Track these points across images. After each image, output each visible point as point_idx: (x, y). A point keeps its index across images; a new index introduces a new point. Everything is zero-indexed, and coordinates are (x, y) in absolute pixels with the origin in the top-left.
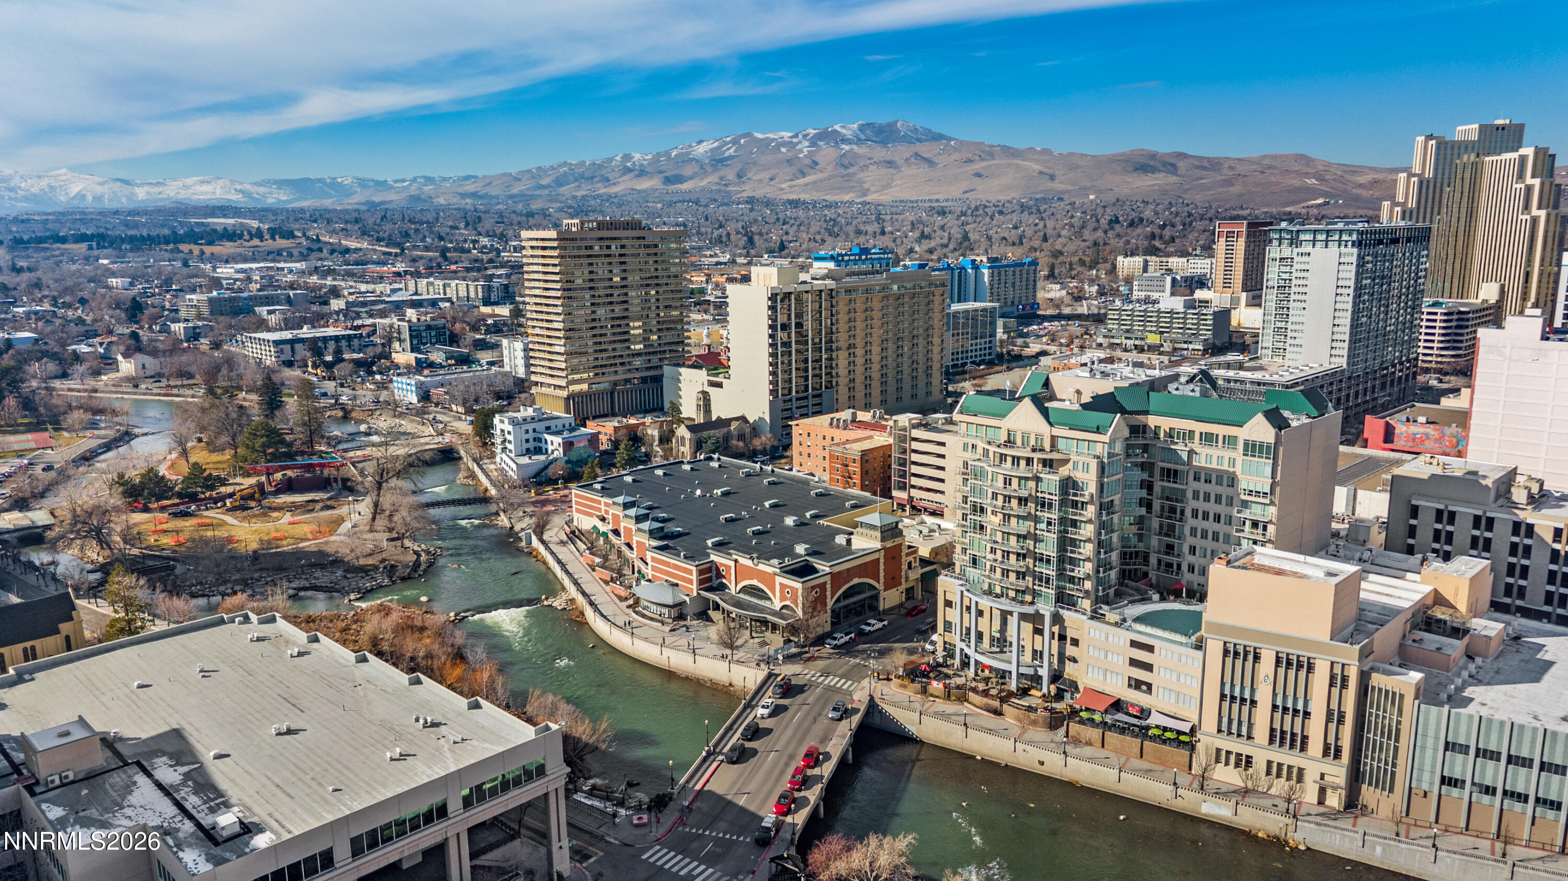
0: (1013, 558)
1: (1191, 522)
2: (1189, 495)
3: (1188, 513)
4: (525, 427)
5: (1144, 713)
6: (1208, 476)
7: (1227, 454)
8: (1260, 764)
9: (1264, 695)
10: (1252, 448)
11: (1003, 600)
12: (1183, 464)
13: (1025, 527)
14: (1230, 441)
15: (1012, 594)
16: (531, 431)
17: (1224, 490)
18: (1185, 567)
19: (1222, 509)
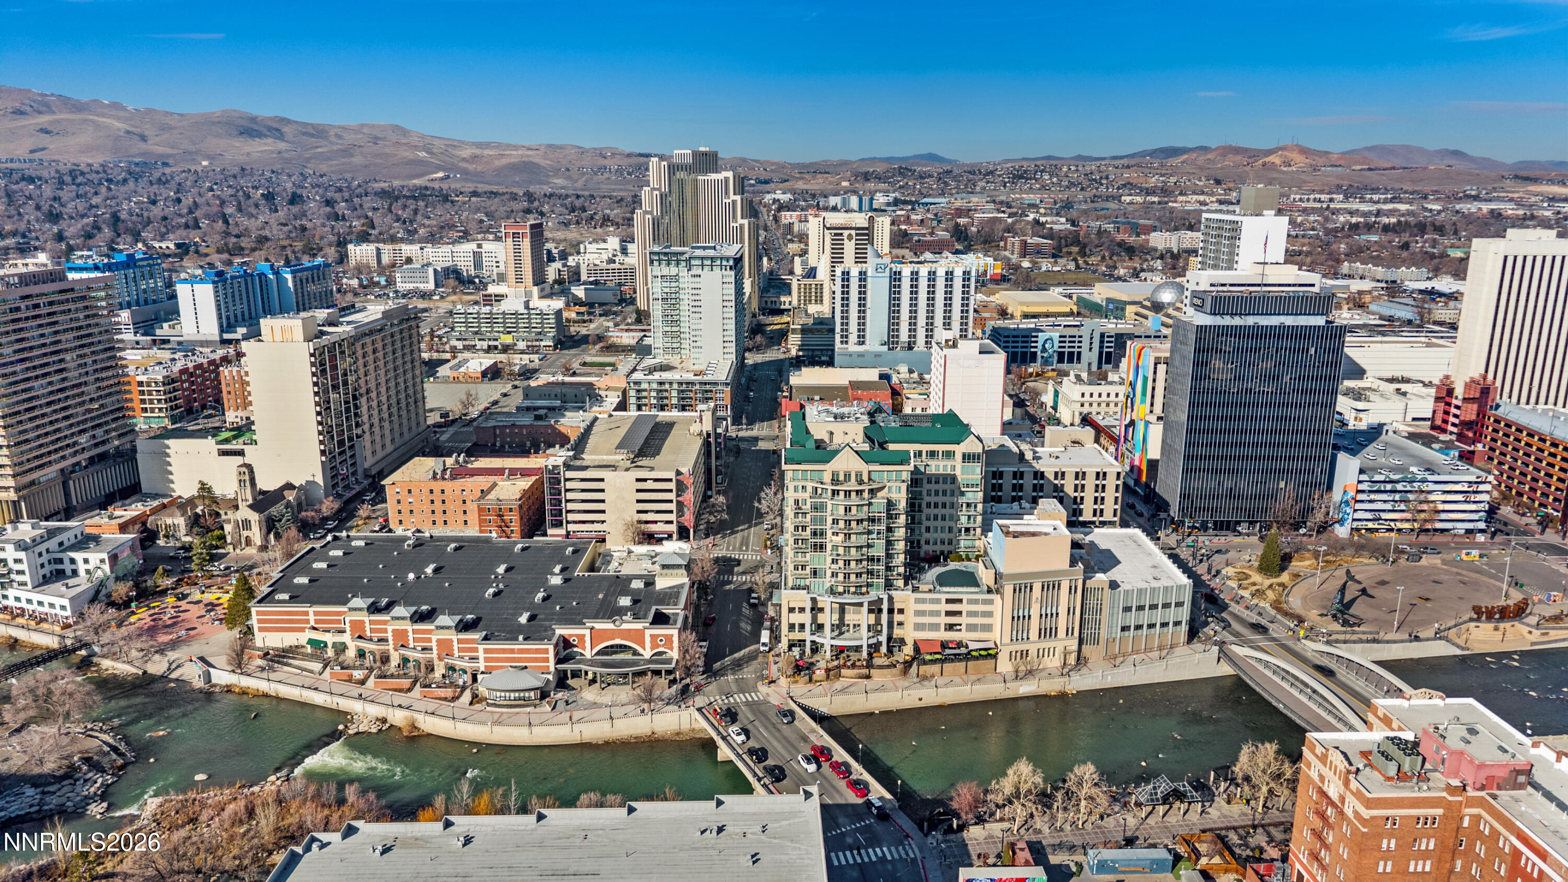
0: (853, 564)
1: (926, 511)
2: (925, 493)
3: (924, 505)
4: (38, 549)
5: (959, 645)
6: (937, 479)
7: (949, 463)
8: (1033, 652)
9: (1035, 611)
10: (967, 457)
11: (846, 595)
12: (922, 473)
13: (863, 540)
14: (949, 455)
15: (853, 589)
16: (44, 553)
17: (948, 487)
18: (922, 542)
19: (947, 499)
